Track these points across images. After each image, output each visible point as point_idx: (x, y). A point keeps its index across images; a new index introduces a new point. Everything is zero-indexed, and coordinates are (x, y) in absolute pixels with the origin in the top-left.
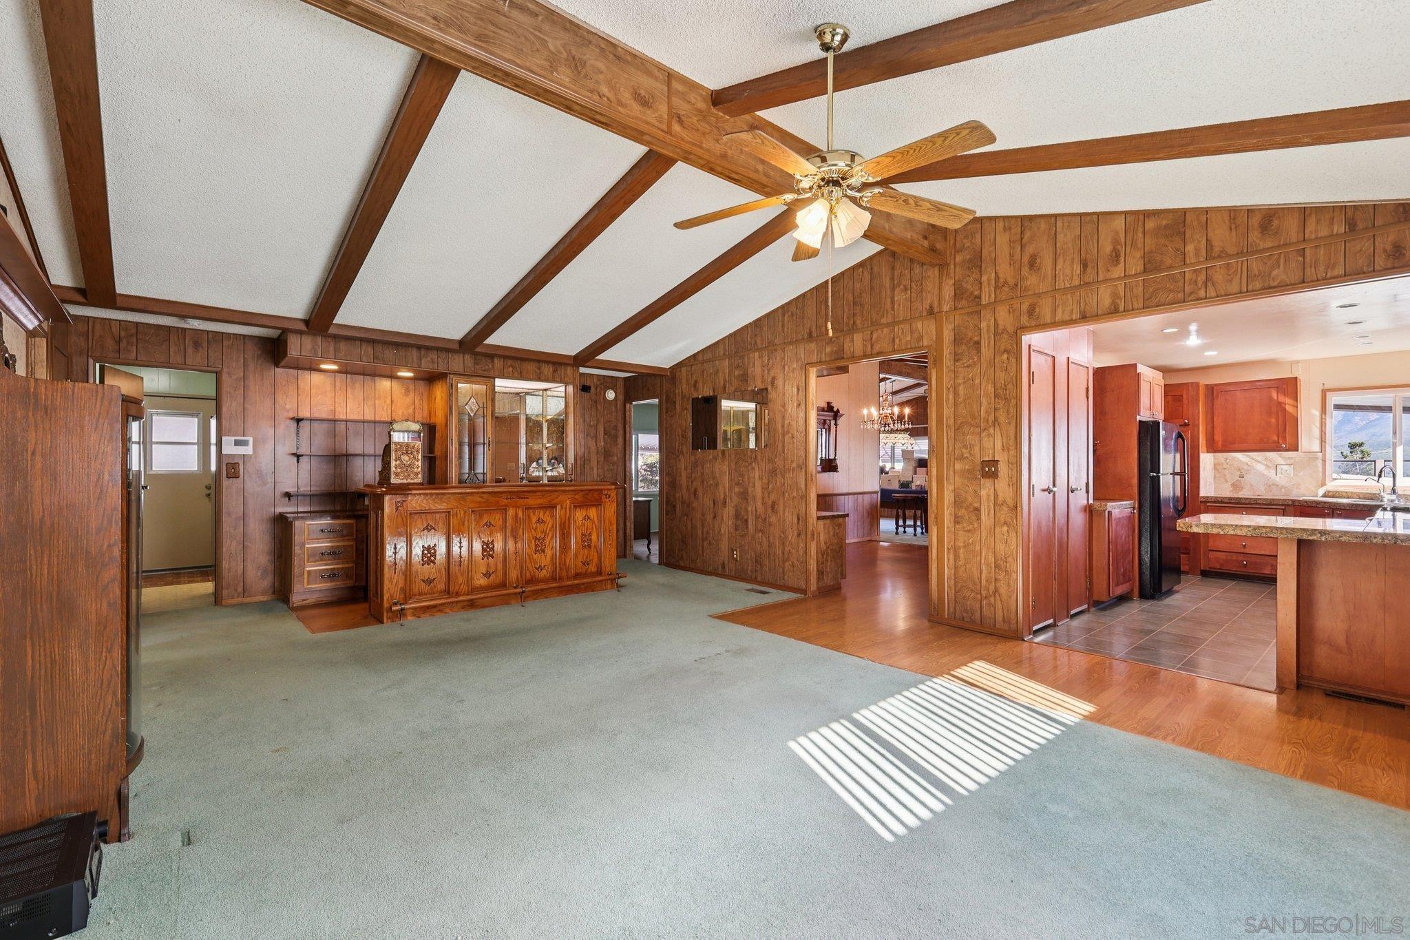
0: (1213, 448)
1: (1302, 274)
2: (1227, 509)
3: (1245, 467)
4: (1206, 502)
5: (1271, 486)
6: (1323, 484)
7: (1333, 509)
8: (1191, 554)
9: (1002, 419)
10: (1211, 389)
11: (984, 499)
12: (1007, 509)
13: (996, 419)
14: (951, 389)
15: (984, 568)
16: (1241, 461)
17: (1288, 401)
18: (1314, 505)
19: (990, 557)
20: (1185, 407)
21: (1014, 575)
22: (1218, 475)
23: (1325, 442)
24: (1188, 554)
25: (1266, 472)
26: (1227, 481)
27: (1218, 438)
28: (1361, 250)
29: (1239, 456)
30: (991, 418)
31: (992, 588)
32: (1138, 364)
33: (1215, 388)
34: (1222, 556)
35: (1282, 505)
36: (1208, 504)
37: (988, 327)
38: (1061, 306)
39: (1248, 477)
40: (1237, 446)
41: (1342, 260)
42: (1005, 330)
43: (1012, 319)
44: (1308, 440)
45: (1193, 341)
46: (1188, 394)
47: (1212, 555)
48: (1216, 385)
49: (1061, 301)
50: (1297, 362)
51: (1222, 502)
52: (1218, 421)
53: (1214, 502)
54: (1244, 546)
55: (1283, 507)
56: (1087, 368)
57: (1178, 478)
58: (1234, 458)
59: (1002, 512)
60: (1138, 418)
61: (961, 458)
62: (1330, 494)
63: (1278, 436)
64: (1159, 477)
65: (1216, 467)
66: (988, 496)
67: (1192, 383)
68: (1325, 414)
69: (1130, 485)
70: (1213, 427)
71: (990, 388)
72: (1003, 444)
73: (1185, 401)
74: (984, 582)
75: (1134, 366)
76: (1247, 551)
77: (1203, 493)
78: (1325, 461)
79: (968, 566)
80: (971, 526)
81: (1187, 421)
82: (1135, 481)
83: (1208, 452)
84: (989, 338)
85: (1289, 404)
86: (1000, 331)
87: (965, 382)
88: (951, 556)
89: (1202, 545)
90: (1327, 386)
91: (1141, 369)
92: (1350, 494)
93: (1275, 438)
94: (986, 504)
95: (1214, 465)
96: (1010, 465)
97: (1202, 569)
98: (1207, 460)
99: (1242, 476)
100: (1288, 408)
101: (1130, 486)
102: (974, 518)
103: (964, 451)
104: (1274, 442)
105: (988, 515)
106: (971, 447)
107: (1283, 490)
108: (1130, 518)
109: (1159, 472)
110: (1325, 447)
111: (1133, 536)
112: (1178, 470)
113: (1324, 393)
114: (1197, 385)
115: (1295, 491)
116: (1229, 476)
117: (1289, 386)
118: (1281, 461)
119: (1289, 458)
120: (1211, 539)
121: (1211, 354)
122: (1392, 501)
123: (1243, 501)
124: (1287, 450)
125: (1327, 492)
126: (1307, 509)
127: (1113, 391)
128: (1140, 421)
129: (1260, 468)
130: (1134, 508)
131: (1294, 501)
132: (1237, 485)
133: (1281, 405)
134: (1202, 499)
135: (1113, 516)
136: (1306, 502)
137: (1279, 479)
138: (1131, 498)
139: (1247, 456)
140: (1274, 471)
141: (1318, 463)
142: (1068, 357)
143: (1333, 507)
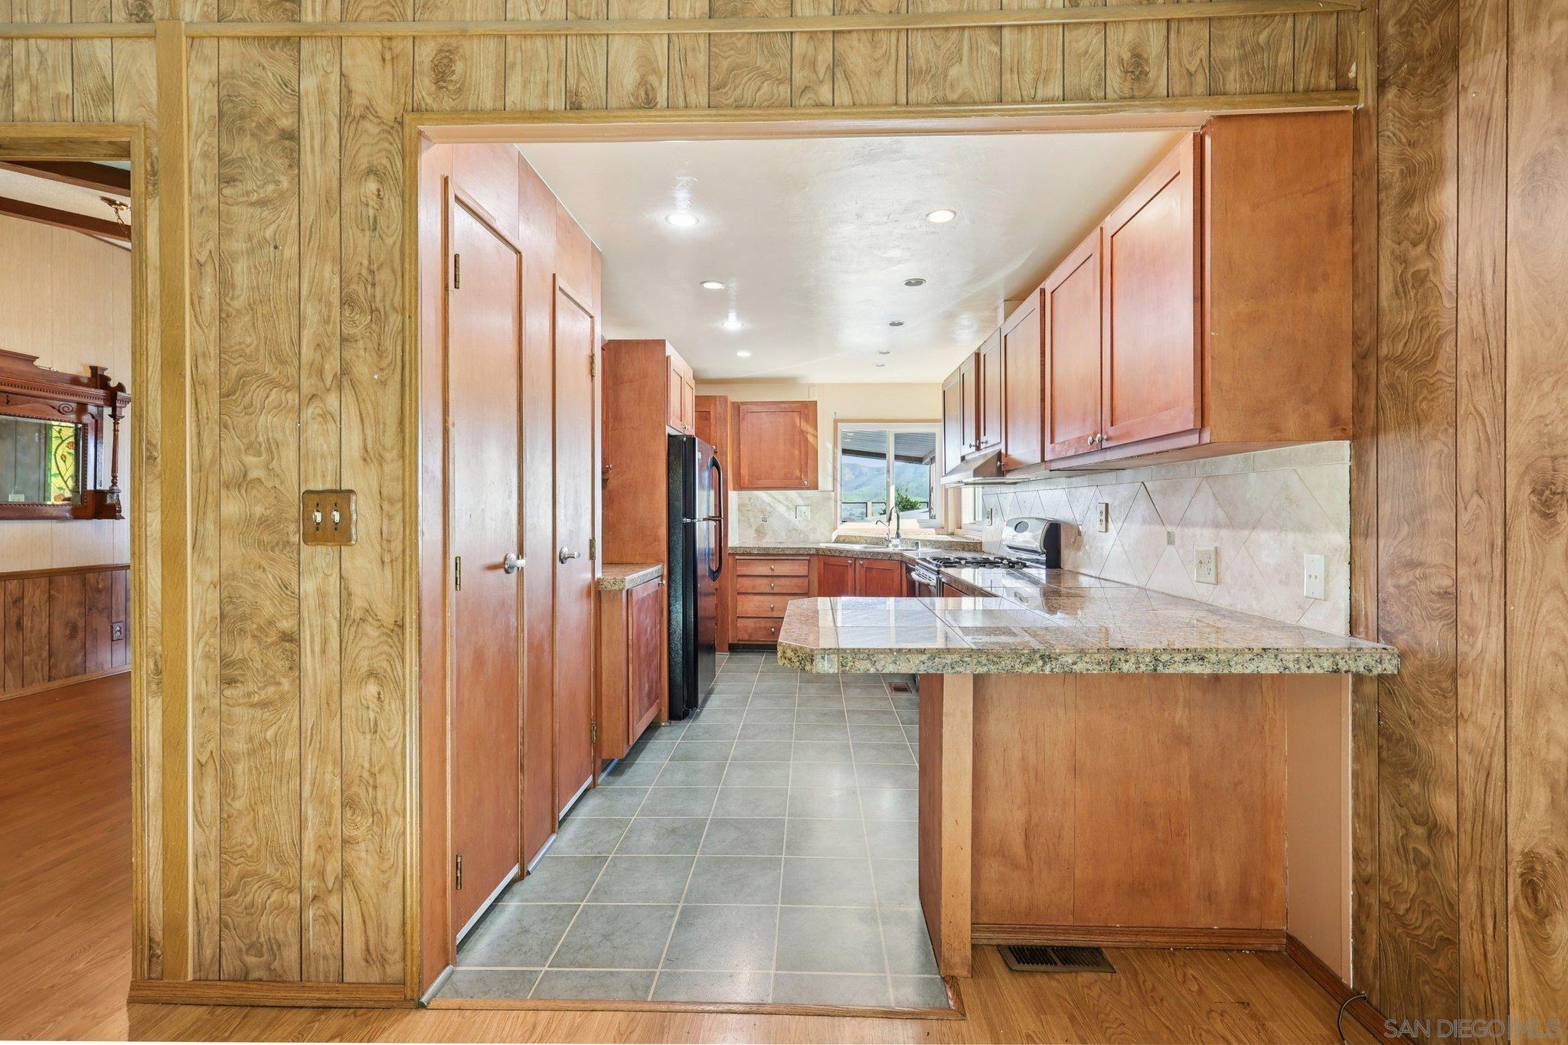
0: (740, 486)
1: (997, 84)
2: (756, 563)
3: (768, 508)
4: (734, 554)
5: (792, 530)
6: (835, 528)
7: (855, 559)
8: (719, 626)
9: (363, 370)
10: (737, 407)
11: (310, 604)
12: (376, 633)
13: (345, 371)
14: (209, 269)
15: (310, 812)
16: (764, 501)
17: (810, 430)
18: (837, 554)
19: (328, 777)
20: (712, 427)
21: (395, 821)
22: (744, 519)
23: (837, 481)
25: (786, 515)
26: (751, 526)
27: (744, 471)
28: (1087, 52)
29: (761, 494)
30: (332, 365)
31: (333, 867)
32: (667, 343)
33: (742, 407)
34: (750, 623)
35: (808, 555)
36: (737, 557)
37: (322, 92)
38: (518, 68)
39: (771, 520)
40: (761, 483)
41: (1059, 66)
42: (369, 108)
43: (389, 83)
44: (825, 481)
45: (732, 323)
46: (715, 410)
47: (741, 623)
48: (743, 403)
49: (519, 55)
50: (813, 385)
51: (750, 554)
52: (744, 452)
53: (743, 554)
54: (772, 609)
55: (808, 558)
56: (591, 317)
57: (712, 524)
58: (758, 498)
59: (362, 644)
60: (669, 430)
61: (242, 482)
62: (841, 539)
63: (801, 470)
64: (694, 524)
65: (741, 507)
66: (322, 595)
67: (720, 397)
68: (837, 451)
69: (657, 539)
70: (739, 457)
71: (327, 274)
72: (365, 440)
73: (712, 420)
74: (309, 855)
75: (661, 343)
76: (775, 614)
77: (730, 543)
78: (836, 501)
79: (264, 810)
80: (271, 689)
81: (714, 447)
82: (663, 532)
83: (735, 490)
84: (325, 126)
85: (812, 435)
86: (356, 112)
87: (251, 251)
88: (210, 787)
89: (730, 611)
90: (839, 416)
91: (670, 350)
92: (858, 539)
93: (798, 473)
94: (317, 621)
95: (739, 506)
96: (386, 506)
97: (730, 642)
98: (733, 496)
99: (765, 520)
100: (811, 439)
101: (655, 541)
102: (280, 664)
103: (250, 460)
104: (797, 478)
105: (323, 652)
106: (273, 448)
107: (801, 536)
108: (657, 595)
109: (694, 518)
110: (836, 486)
111: (661, 623)
112: (712, 514)
113: (836, 422)
114: (725, 400)
115: (812, 537)
116: (752, 520)
117: (807, 410)
118: (800, 502)
119: (808, 498)
120: (739, 604)
121: (743, 354)
122: (896, 546)
123: (772, 552)
124: (808, 488)
125: (839, 536)
126: (832, 559)
127: (631, 381)
128: (670, 436)
129: (782, 509)
130: (662, 576)
131: (817, 550)
132: (760, 533)
133: (803, 433)
134: (730, 551)
135: (635, 597)
136: (830, 550)
137: (799, 523)
138: (658, 561)
139: (770, 495)
140: (794, 513)
141: (832, 504)
142: (554, 275)
143: (855, 557)
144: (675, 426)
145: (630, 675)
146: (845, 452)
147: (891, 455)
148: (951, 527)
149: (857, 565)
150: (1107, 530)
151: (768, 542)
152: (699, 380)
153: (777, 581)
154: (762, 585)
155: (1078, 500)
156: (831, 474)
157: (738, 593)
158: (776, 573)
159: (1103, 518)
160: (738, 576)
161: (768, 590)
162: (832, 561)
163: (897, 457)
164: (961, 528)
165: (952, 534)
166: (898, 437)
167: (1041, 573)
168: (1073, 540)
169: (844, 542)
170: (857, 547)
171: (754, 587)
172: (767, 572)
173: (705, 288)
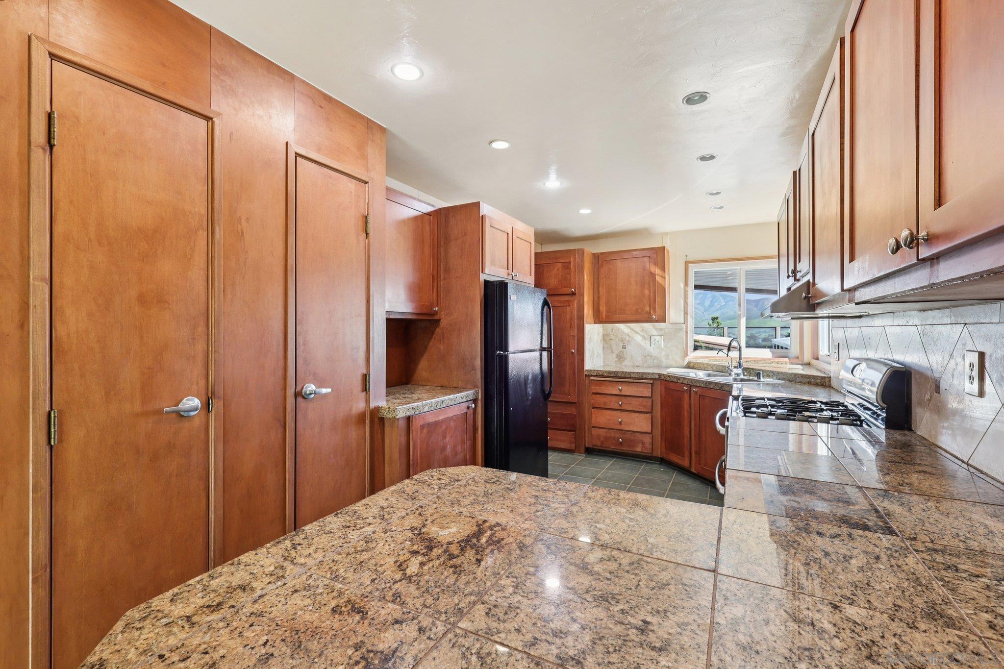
0: (598, 319)
2: (607, 383)
3: (627, 338)
4: (590, 376)
5: (647, 356)
6: (686, 355)
7: (691, 386)
8: (577, 431)
10: (596, 258)
16: (623, 332)
17: (658, 271)
18: (675, 380)
20: (572, 274)
22: (606, 346)
23: (687, 314)
24: (575, 431)
25: (642, 343)
26: (613, 352)
27: (603, 308)
29: (622, 327)
32: (483, 204)
33: (600, 256)
34: (602, 432)
35: (651, 379)
36: (592, 378)
39: (629, 348)
40: (617, 317)
44: (674, 314)
45: (553, 183)
46: (575, 259)
47: (595, 432)
48: (602, 254)
50: (666, 234)
51: (602, 376)
52: (602, 291)
53: (597, 376)
54: (620, 423)
55: (651, 382)
56: (365, 183)
57: (545, 354)
58: (619, 329)
60: (483, 277)
62: (691, 365)
63: (650, 306)
64: (506, 356)
65: (605, 338)
67: (578, 250)
68: (688, 286)
70: (598, 298)
73: (572, 269)
75: (477, 205)
76: (623, 427)
77: (589, 365)
78: (687, 332)
81: (573, 290)
82: (478, 363)
83: (595, 323)
85: (659, 276)
89: (586, 421)
90: (689, 259)
91: (487, 210)
92: (706, 366)
93: (647, 309)
95: (603, 336)
97: (587, 446)
98: (593, 332)
99: (624, 347)
100: (658, 278)
101: (473, 370)
104: (647, 313)
107: (656, 361)
108: (466, 417)
109: (506, 350)
110: (687, 319)
112: (545, 345)
113: (687, 263)
114: (581, 252)
115: (665, 362)
116: (614, 347)
117: (659, 255)
118: (655, 332)
119: (661, 329)
120: (593, 416)
121: (585, 211)
122: (738, 375)
123: (620, 375)
124: (657, 321)
125: (689, 363)
126: (671, 384)
127: (456, 239)
129: (638, 338)
131: (660, 375)
132: (620, 358)
133: (653, 275)
134: (586, 373)
136: (669, 376)
137: (652, 350)
138: (475, 386)
139: (629, 327)
140: (649, 342)
141: (682, 334)
142: (287, 143)
143: (692, 384)
144: (493, 272)
146: (697, 287)
147: (742, 289)
148: (807, 357)
149: (692, 392)
150: (981, 394)
151: (627, 367)
153: (625, 400)
154: (614, 403)
155: (935, 344)
156: (682, 308)
157: (594, 408)
158: (623, 393)
159: (975, 373)
160: (593, 393)
161: (617, 407)
162: (672, 386)
163: (748, 290)
164: (817, 359)
165: (809, 364)
166: (749, 274)
167: (880, 432)
168: (927, 397)
169: (693, 368)
170: (701, 375)
171: (605, 404)
172: (616, 392)
173: (493, 148)
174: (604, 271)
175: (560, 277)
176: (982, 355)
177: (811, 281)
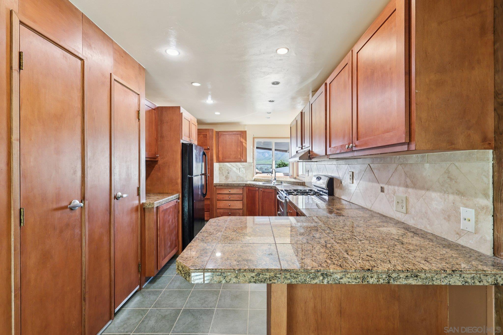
0: (219, 161)
2: (224, 189)
3: (230, 169)
4: (216, 186)
5: (238, 177)
6: (254, 176)
8: (210, 212)
10: (218, 133)
16: (228, 166)
17: (244, 141)
18: (253, 186)
20: (208, 140)
22: (220, 173)
23: (254, 159)
24: (209, 211)
25: (236, 171)
26: (223, 175)
27: (220, 156)
29: (227, 164)
32: (181, 107)
33: (219, 133)
34: (222, 211)
35: (242, 186)
36: (217, 187)
39: (231, 173)
40: (227, 160)
44: (249, 159)
45: (210, 101)
46: (209, 134)
47: (218, 211)
48: (220, 132)
50: (246, 125)
51: (222, 186)
52: (220, 148)
53: (219, 186)
54: (230, 206)
55: (242, 187)
56: (138, 95)
57: (203, 176)
60: (182, 141)
62: (256, 180)
63: (241, 155)
64: (192, 178)
65: (220, 169)
67: (211, 129)
68: (254, 148)
69: (177, 184)
70: (218, 151)
73: (208, 138)
75: (179, 108)
76: (231, 208)
77: (215, 182)
78: (254, 167)
81: (208, 147)
82: (179, 181)
83: (217, 162)
85: (244, 143)
89: (215, 206)
90: (255, 136)
91: (182, 110)
92: (261, 180)
93: (240, 157)
95: (219, 168)
98: (216, 165)
99: (228, 173)
100: (244, 144)
101: (176, 184)
107: (242, 179)
108: (176, 206)
109: (192, 175)
110: (254, 161)
111: (178, 217)
112: (203, 172)
113: (254, 138)
114: (212, 130)
115: (245, 179)
116: (224, 173)
117: (243, 134)
118: (241, 167)
119: (244, 165)
120: (218, 204)
121: (217, 113)
122: (275, 183)
123: (229, 185)
124: (243, 162)
125: (255, 179)
126: (250, 188)
127: (167, 123)
128: (182, 143)
129: (234, 169)
130: (179, 199)
131: (246, 184)
132: (227, 178)
133: (241, 142)
134: (214, 185)
135: (161, 209)
136: (250, 185)
137: (240, 174)
138: (178, 192)
139: (230, 164)
140: (239, 171)
141: (252, 167)
142: (111, 74)
143: (259, 187)
144: (185, 140)
145: (159, 242)
146: (257, 148)
147: (273, 149)
148: (295, 176)
149: (260, 190)
150: (353, 183)
151: (230, 181)
152: (200, 122)
153: (232, 196)
154: (226, 197)
155: (341, 170)
156: (252, 157)
157: (218, 200)
158: (231, 193)
159: (351, 178)
160: (218, 194)
161: (228, 199)
162: (251, 189)
163: (276, 150)
164: (298, 176)
165: (295, 178)
166: (276, 144)
167: (326, 197)
168: (339, 185)
169: (256, 181)
170: (261, 183)
171: (223, 198)
172: (228, 193)
173: (193, 86)
174: (221, 139)
175: (202, 141)
176: (353, 173)
177: (311, 150)
